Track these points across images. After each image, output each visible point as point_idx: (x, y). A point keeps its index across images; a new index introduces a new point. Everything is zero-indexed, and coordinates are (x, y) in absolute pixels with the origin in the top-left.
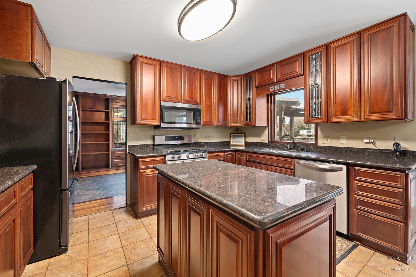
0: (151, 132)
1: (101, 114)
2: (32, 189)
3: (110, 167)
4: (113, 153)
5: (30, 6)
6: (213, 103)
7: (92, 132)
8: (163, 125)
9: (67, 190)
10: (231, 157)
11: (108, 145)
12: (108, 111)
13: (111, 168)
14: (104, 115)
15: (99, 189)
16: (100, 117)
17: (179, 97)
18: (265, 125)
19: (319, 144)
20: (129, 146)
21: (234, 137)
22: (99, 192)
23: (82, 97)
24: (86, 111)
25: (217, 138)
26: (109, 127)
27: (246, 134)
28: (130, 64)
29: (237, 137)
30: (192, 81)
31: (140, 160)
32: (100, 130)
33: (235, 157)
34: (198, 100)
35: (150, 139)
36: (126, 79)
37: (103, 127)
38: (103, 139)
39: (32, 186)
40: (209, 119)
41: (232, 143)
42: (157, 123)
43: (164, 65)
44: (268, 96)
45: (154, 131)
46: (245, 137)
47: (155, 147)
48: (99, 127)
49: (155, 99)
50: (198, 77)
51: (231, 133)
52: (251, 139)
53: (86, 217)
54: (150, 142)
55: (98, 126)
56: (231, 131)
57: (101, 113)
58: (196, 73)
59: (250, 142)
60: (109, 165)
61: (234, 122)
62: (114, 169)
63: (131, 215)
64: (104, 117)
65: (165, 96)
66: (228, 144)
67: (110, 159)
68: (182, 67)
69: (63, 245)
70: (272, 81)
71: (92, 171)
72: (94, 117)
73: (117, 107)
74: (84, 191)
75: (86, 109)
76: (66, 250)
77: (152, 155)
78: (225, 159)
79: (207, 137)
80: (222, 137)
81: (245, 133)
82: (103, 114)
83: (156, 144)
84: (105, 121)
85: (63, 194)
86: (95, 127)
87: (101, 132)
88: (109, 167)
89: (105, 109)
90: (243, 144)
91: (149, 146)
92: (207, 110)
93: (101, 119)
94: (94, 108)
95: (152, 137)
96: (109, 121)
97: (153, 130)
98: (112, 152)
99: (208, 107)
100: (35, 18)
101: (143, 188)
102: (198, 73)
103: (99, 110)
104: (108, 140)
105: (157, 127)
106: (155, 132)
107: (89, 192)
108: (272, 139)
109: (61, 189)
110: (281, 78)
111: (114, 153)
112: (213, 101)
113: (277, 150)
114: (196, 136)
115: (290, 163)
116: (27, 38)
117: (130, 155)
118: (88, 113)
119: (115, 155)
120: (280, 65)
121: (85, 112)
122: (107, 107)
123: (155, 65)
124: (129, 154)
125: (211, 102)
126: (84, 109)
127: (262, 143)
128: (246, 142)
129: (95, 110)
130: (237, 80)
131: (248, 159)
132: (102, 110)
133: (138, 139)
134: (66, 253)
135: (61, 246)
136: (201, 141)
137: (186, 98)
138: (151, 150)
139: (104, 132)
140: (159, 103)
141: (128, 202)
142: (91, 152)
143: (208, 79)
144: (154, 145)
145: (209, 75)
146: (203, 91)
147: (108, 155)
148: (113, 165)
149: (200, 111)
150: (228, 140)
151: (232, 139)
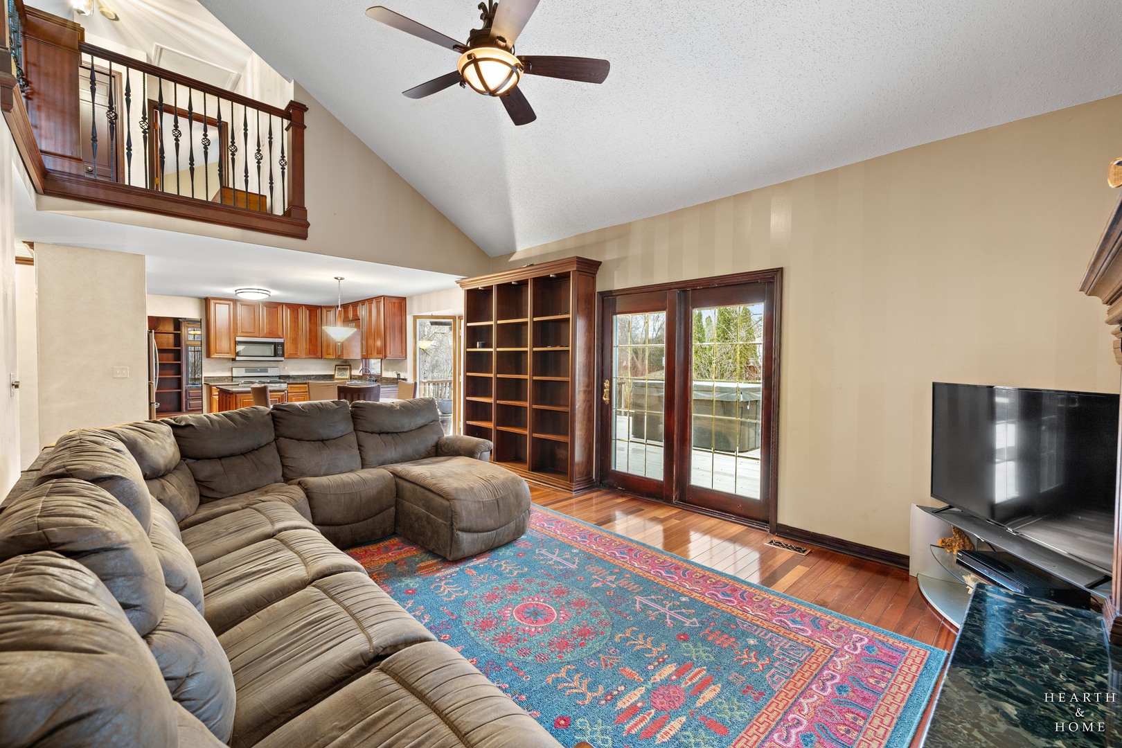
0: (230, 364)
1: (168, 337)
3: (184, 411)
4: (188, 391)
6: (300, 336)
8: (238, 358)
11: (180, 380)
14: (173, 338)
16: (165, 340)
17: (257, 331)
18: (359, 357)
19: (383, 376)
20: (205, 377)
21: (339, 369)
26: (181, 355)
27: (350, 366)
28: (205, 301)
29: (341, 370)
30: (273, 315)
31: (213, 387)
32: (168, 359)
34: (280, 333)
35: (229, 371)
36: (201, 315)
37: (171, 355)
38: (172, 372)
40: (294, 351)
41: (336, 377)
42: (232, 356)
43: (238, 303)
45: (232, 363)
46: (349, 369)
47: (234, 379)
48: (165, 355)
49: (229, 335)
50: (280, 310)
51: (335, 366)
54: (229, 374)
55: (164, 353)
56: (337, 363)
57: (167, 335)
58: (277, 308)
59: (354, 375)
60: (182, 408)
61: (328, 354)
64: (173, 340)
65: (241, 332)
66: (333, 377)
67: (184, 400)
70: (349, 319)
72: (158, 340)
77: (225, 384)
79: (301, 370)
80: (323, 370)
82: (171, 336)
83: (234, 375)
84: (175, 347)
87: (171, 363)
88: (182, 410)
89: (175, 330)
90: (347, 377)
92: (292, 343)
93: (168, 344)
94: (156, 328)
96: (181, 346)
98: (186, 391)
99: (293, 340)
102: (281, 306)
103: (164, 331)
104: (179, 372)
105: (234, 360)
106: (234, 364)
110: (353, 318)
112: (300, 333)
114: (284, 368)
119: (191, 395)
120: (353, 306)
122: (178, 327)
123: (229, 305)
124: (205, 385)
125: (298, 335)
127: (359, 376)
128: (351, 375)
129: (158, 331)
130: (331, 311)
132: (170, 331)
133: (214, 371)
136: (292, 373)
137: (266, 333)
138: (229, 381)
139: (174, 362)
140: (233, 338)
143: (293, 311)
144: (233, 377)
145: (294, 308)
146: (286, 324)
147: (180, 394)
148: (189, 409)
149: (282, 344)
150: (333, 373)
151: (337, 372)
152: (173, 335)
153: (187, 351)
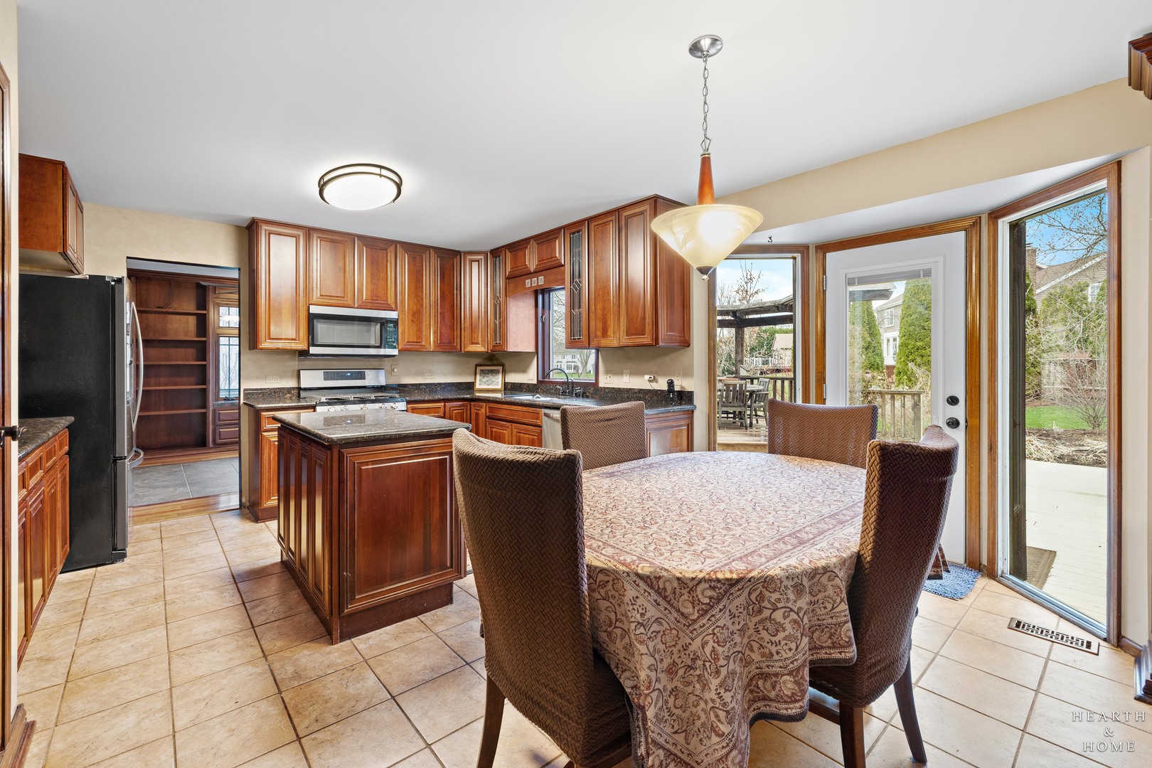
0: (294, 364)
1: (187, 321)
2: (66, 454)
3: (211, 445)
4: (217, 412)
5: (62, 164)
6: (426, 307)
7: (162, 363)
8: (313, 350)
9: (125, 458)
10: (459, 411)
11: (204, 392)
12: (205, 314)
13: (211, 448)
14: (195, 322)
15: (183, 485)
16: (184, 327)
17: (350, 295)
18: (532, 349)
19: (602, 384)
20: (245, 390)
21: (484, 373)
22: (182, 489)
23: (137, 279)
24: (147, 312)
25: (444, 375)
26: (207, 352)
27: (507, 366)
28: (247, 231)
29: (488, 374)
30: (378, 264)
31: (264, 413)
32: (185, 357)
33: (469, 412)
34: (391, 301)
35: (292, 376)
36: (240, 260)
37: (191, 352)
38: (193, 379)
39: (66, 448)
40: (415, 337)
41: (478, 386)
42: (302, 346)
43: (315, 235)
44: (536, 293)
45: (299, 361)
46: (504, 372)
47: (303, 394)
48: (181, 352)
49: (297, 301)
50: (391, 256)
51: (477, 366)
52: (513, 378)
53: (156, 524)
54: (290, 383)
55: (180, 348)
56: (477, 361)
57: (186, 316)
58: (386, 250)
59: (512, 383)
60: (207, 441)
61: (472, 344)
62: (219, 449)
63: (248, 519)
64: (195, 326)
65: (319, 295)
66: (470, 386)
67: (211, 427)
68: (356, 239)
69: (119, 547)
70: (527, 269)
71: (165, 453)
72: (169, 326)
73: (227, 304)
74: (146, 489)
75: (148, 309)
76: (122, 556)
77: (287, 405)
78: (447, 415)
79: (420, 373)
80: (455, 374)
81: (503, 365)
82: (192, 321)
83: (303, 386)
84: (197, 337)
85: (118, 465)
86: (172, 351)
87: (187, 363)
88: (207, 444)
89: (198, 309)
90: (499, 386)
91: (289, 390)
92: (412, 321)
93: (187, 333)
94: (167, 305)
95: (295, 374)
96: (207, 336)
97: (297, 359)
98: (214, 411)
99: (414, 314)
100: (69, 183)
101: (270, 464)
102: (392, 248)
103: (181, 311)
104: (204, 381)
105: (304, 354)
106: (303, 363)
107: (158, 490)
108: (544, 377)
109: (114, 457)
110: (541, 266)
111: (219, 413)
112: (425, 302)
113: (538, 395)
114: (395, 370)
115: (537, 416)
116: (57, 215)
117: (247, 407)
118: (152, 316)
119: (222, 417)
120: (540, 241)
121: (144, 315)
122: (202, 304)
123: (297, 237)
124: (245, 406)
125: (422, 305)
126: (142, 309)
127: (528, 385)
128: (505, 383)
129: (170, 310)
130: (478, 261)
131: (488, 414)
132: (190, 312)
133: (265, 377)
134: (123, 561)
135: (115, 549)
136: (407, 381)
137: (364, 298)
138: (294, 398)
139: (193, 363)
140: (305, 308)
141: (244, 500)
142: (160, 410)
143: (414, 258)
144: (299, 389)
145: (416, 251)
146: (403, 283)
147: (204, 416)
148: (219, 441)
149: (395, 322)
150: (469, 379)
151: (478, 377)
152: (195, 317)
153: (217, 345)
